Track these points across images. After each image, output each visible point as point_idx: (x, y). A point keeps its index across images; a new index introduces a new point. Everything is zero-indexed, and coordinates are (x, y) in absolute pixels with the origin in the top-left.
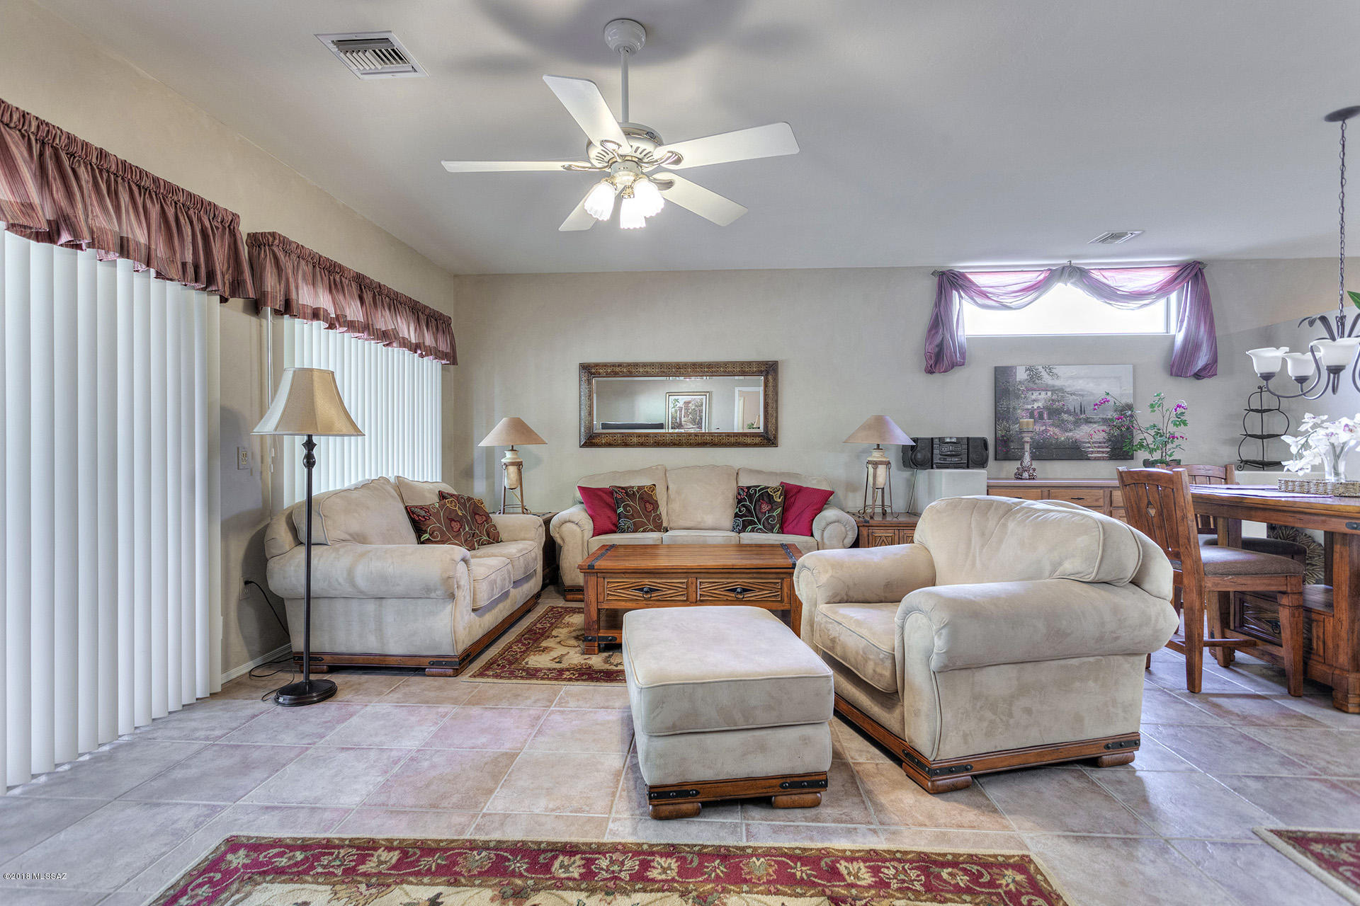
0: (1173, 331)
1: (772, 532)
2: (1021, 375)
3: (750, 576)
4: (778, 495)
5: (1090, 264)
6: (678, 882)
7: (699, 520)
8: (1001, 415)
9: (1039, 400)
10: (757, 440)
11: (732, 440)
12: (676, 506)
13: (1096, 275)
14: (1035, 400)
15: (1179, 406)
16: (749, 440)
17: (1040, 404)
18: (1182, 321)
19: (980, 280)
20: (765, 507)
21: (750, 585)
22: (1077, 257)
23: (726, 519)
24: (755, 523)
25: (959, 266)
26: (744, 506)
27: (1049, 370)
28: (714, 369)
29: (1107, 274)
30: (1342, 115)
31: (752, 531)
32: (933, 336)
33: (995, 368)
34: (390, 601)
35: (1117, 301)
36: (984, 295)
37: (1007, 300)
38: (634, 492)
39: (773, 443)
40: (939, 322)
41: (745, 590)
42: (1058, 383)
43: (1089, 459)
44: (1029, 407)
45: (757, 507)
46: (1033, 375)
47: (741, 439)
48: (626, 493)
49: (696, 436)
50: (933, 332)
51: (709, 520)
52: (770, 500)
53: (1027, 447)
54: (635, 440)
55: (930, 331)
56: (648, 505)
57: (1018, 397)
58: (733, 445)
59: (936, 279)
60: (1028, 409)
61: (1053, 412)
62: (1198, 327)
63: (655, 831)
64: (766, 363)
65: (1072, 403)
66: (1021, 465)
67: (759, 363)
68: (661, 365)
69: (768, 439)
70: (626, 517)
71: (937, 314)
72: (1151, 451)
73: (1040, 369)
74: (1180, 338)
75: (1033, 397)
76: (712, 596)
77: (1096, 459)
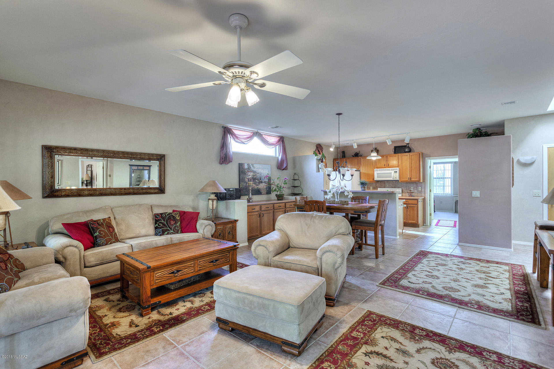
0: (277, 156)
1: (178, 233)
2: (246, 167)
3: (218, 254)
4: (178, 216)
5: (263, 133)
6: (338, 367)
7: (138, 232)
8: (240, 180)
9: (250, 175)
10: (156, 191)
11: (144, 191)
12: (123, 227)
13: (264, 136)
14: (249, 175)
15: (285, 179)
16: (152, 191)
17: (250, 177)
18: (280, 153)
19: (236, 132)
20: (172, 222)
21: (218, 258)
22: (260, 130)
23: (151, 230)
24: (169, 230)
25: (230, 126)
26: (161, 223)
27: (253, 165)
28: (134, 156)
29: (266, 136)
30: (339, 114)
31: (168, 234)
32: (222, 150)
33: (239, 163)
34: (23, 333)
35: (268, 145)
36: (237, 137)
37: (244, 141)
38: (102, 222)
39: (163, 192)
40: (224, 145)
41: (216, 261)
42: (255, 170)
43: (262, 194)
44: (248, 177)
45: (169, 223)
46: (249, 168)
47: (149, 191)
48: (98, 224)
49: (125, 189)
50: (222, 149)
51: (143, 232)
52: (174, 219)
53: (250, 191)
54: (86, 193)
55: (221, 148)
56: (110, 229)
57: (245, 174)
58: (144, 193)
59: (222, 129)
60: (248, 178)
61: (254, 179)
62: (283, 155)
63: (305, 359)
64: (160, 155)
65: (258, 176)
66: (249, 197)
67: (157, 155)
68: (104, 151)
69: (161, 190)
70: (100, 237)
71: (224, 142)
72: (277, 191)
73: (251, 165)
74: (280, 158)
75: (249, 174)
76: (204, 267)
77: (264, 194)
